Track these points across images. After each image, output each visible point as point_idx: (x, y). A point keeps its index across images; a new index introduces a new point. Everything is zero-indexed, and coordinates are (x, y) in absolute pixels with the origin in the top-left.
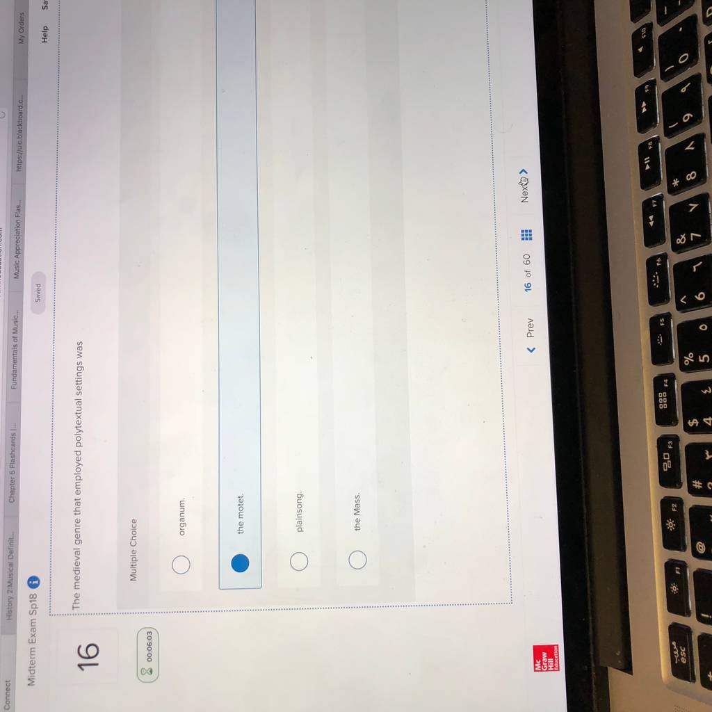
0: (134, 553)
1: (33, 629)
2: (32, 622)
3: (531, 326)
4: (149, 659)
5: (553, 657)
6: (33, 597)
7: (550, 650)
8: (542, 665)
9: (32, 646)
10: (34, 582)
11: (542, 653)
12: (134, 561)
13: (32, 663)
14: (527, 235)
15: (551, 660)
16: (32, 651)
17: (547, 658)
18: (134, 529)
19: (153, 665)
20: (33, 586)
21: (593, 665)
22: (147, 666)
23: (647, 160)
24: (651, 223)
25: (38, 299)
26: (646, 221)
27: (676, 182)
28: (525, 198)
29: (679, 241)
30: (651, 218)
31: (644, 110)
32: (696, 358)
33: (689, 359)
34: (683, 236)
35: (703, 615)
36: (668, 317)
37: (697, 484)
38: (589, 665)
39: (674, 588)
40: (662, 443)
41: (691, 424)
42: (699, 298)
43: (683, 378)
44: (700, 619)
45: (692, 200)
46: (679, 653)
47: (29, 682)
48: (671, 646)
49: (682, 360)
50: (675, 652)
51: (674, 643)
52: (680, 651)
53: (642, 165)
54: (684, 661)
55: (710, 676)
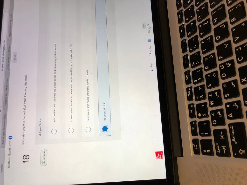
0: (40, 128)
1: (10, 151)
2: (10, 149)
3: (151, 64)
4: (44, 159)
5: (161, 155)
6: (10, 142)
7: (160, 153)
8: (158, 157)
9: (9, 156)
10: (11, 138)
11: (158, 154)
12: (41, 130)
13: (9, 161)
14: (150, 41)
15: (161, 156)
16: (9, 158)
17: (160, 155)
18: (41, 121)
19: (45, 160)
20: (10, 139)
21: (173, 157)
22: (44, 161)
23: (180, 16)
24: (182, 32)
25: (15, 59)
26: (180, 31)
27: (187, 19)
28: (149, 31)
29: (189, 34)
30: (181, 30)
31: (178, 3)
32: (195, 63)
33: (193, 64)
34: (190, 32)
35: (201, 134)
36: (187, 55)
37: (198, 98)
38: (172, 157)
39: (193, 129)
40: (188, 89)
41: (195, 81)
42: (195, 47)
43: (192, 70)
44: (201, 135)
45: (192, 22)
46: (195, 147)
47: (8, 167)
48: (193, 145)
49: (191, 65)
50: (194, 147)
51: (194, 144)
52: (196, 146)
53: (178, 17)
54: (197, 149)
55: (204, 151)
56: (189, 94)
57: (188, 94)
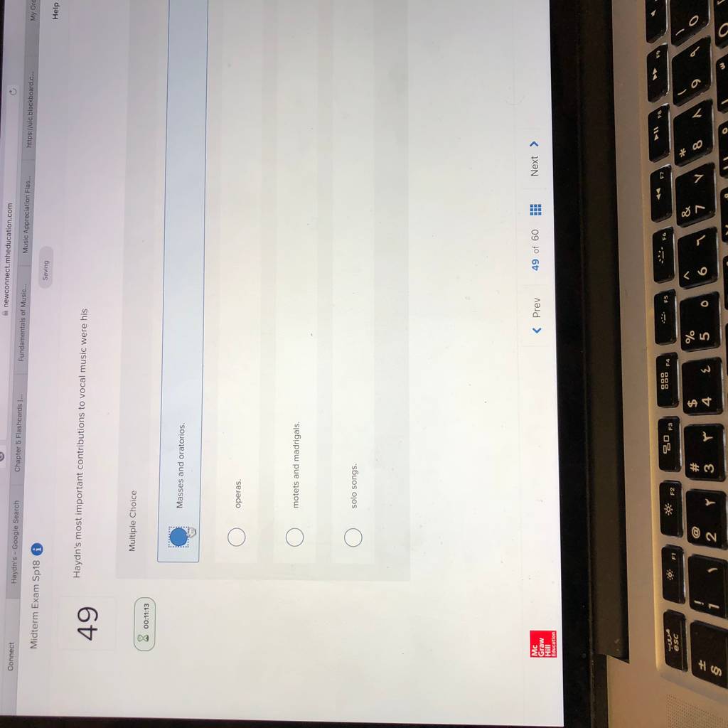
0: (133, 524)
1: (36, 594)
2: (35, 588)
5: (550, 643)
6: (36, 564)
7: (548, 636)
8: (538, 650)
9: (35, 610)
10: (37, 549)
11: (539, 638)
12: (133, 532)
13: (35, 627)
14: (536, 210)
15: (548, 647)
16: (34, 616)
17: (545, 643)
18: (134, 500)
19: (149, 632)
20: (37, 553)
21: (592, 653)
22: (144, 633)
23: (656, 130)
24: (658, 196)
26: (653, 194)
27: (683, 153)
28: (535, 172)
29: (684, 214)
30: (658, 190)
31: (655, 77)
32: (696, 336)
33: (690, 337)
34: (688, 209)
35: (696, 602)
36: (672, 294)
38: (588, 654)
39: (670, 575)
40: (663, 425)
41: (690, 404)
42: (701, 274)
43: (685, 357)
44: (693, 606)
45: (698, 171)
47: (32, 645)
48: (666, 634)
49: (683, 338)
51: (668, 631)
52: (673, 639)
53: (651, 135)
54: (677, 649)
55: (701, 664)
56: (666, 444)
57: (661, 444)
